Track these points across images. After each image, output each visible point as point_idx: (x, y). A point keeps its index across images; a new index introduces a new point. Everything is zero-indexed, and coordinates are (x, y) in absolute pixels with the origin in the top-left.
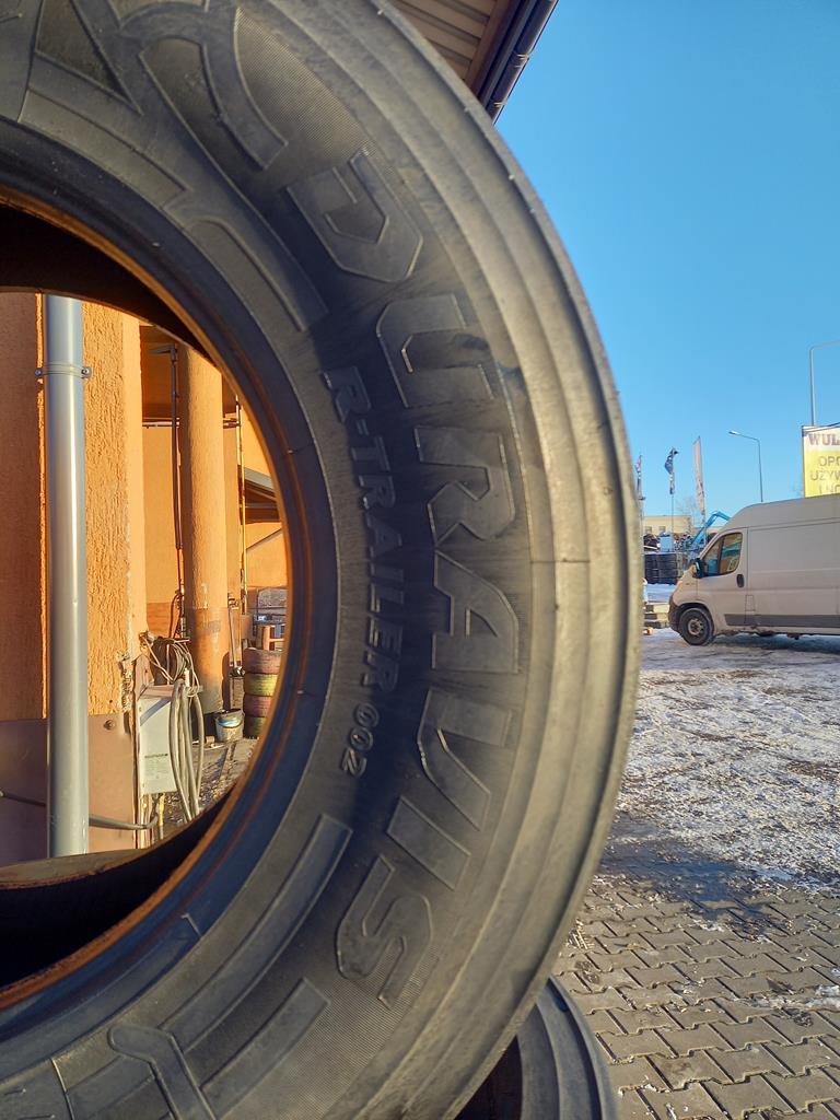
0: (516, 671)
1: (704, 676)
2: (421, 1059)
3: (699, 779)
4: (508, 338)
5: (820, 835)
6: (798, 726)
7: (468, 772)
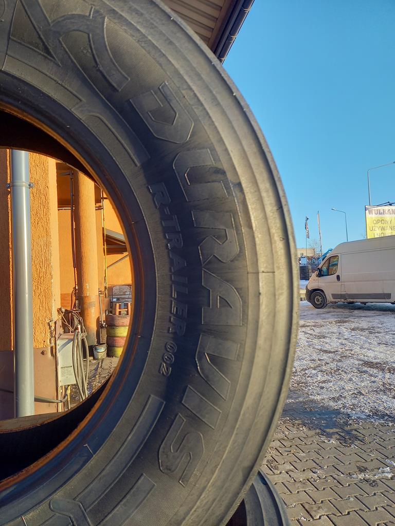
0: (241, 325)
1: (323, 323)
2: (200, 510)
3: (322, 371)
4: (235, 169)
5: (378, 396)
6: (367, 345)
7: (220, 372)
